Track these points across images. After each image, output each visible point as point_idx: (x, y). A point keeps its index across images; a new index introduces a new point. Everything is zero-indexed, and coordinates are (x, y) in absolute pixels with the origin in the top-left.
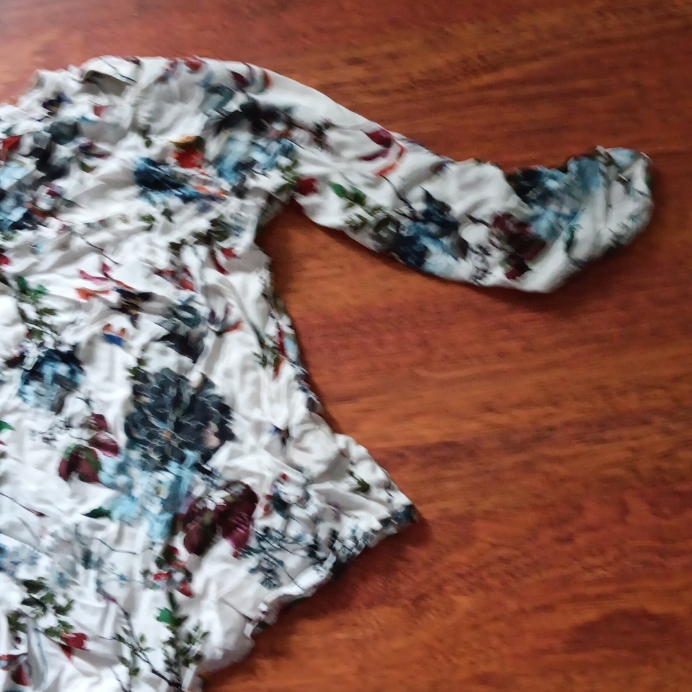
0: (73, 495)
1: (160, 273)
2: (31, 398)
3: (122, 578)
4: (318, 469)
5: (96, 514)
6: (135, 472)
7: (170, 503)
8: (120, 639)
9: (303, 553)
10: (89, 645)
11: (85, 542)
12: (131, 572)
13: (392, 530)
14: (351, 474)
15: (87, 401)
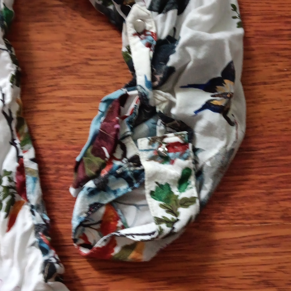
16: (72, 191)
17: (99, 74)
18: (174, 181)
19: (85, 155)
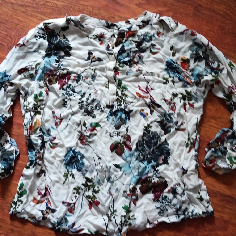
0: (112, 157)
1: (165, 100)
2: (110, 120)
3: (117, 189)
4: (190, 187)
5: (117, 166)
6: (134, 159)
7: (141, 174)
8: (109, 208)
9: (174, 210)
10: (100, 206)
11: (111, 173)
12: (120, 189)
13: (204, 216)
14: (199, 193)
15: (127, 130)
16: (206, 150)
17: (222, 122)
18: (234, 157)
19: (213, 142)
